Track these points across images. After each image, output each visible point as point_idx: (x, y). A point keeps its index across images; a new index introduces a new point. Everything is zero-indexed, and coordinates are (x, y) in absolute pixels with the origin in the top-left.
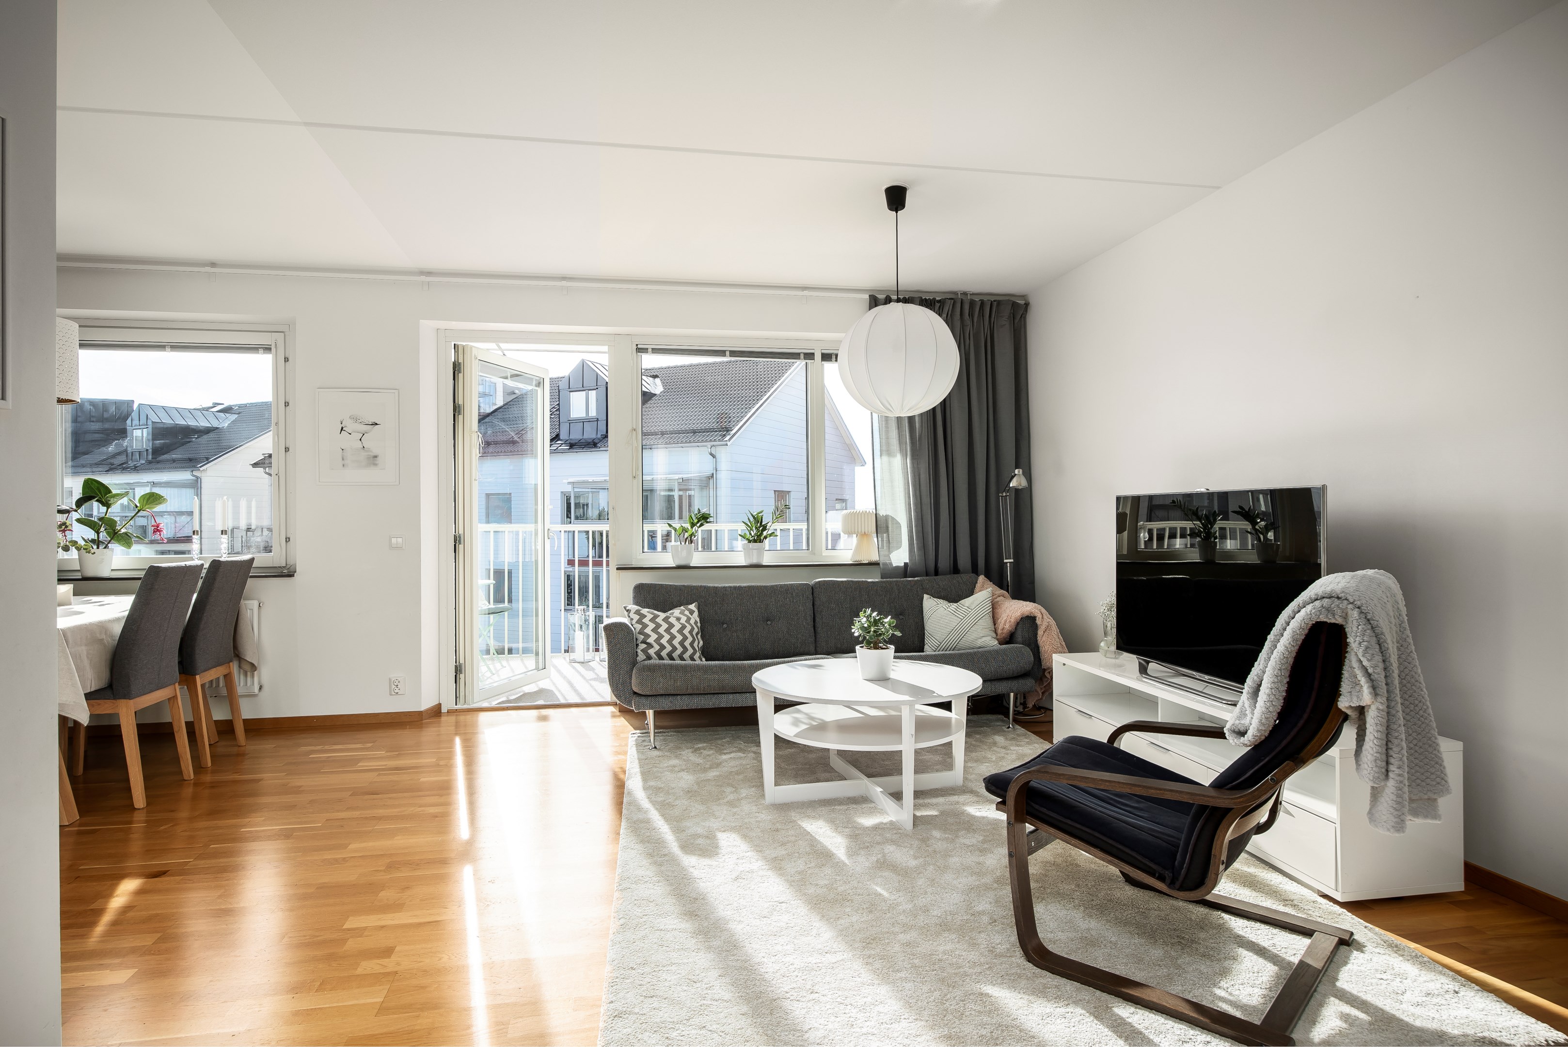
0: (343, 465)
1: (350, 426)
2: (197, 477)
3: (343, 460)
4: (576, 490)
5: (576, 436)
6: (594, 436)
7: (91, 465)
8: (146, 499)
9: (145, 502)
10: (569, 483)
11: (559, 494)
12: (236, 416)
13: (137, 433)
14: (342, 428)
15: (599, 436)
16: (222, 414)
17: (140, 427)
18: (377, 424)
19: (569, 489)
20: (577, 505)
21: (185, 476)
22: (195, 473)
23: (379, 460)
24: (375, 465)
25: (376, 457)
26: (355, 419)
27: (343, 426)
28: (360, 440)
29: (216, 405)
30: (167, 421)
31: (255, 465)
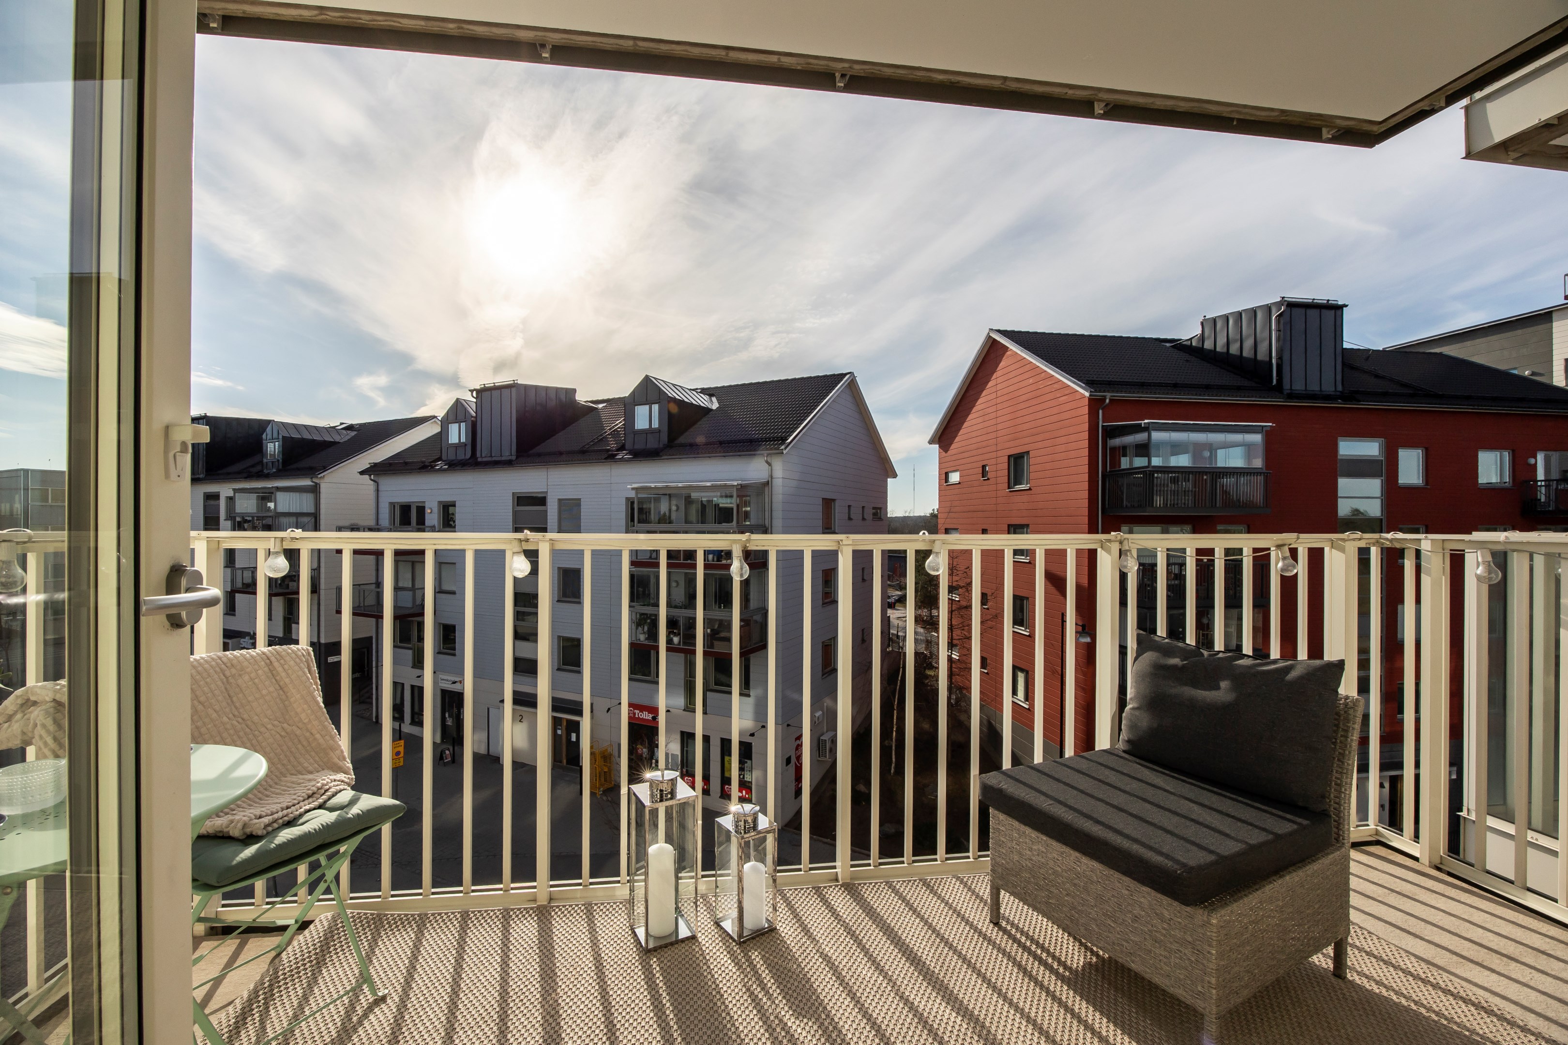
2: (316, 484)
4: (639, 496)
5: (639, 446)
6: (656, 446)
7: (235, 473)
10: (633, 489)
11: (624, 501)
12: (355, 433)
13: (270, 447)
15: (661, 446)
16: (344, 432)
17: (273, 440)
19: (632, 494)
20: (641, 510)
21: (306, 482)
22: (314, 480)
29: (341, 424)
30: (296, 435)
31: (362, 473)
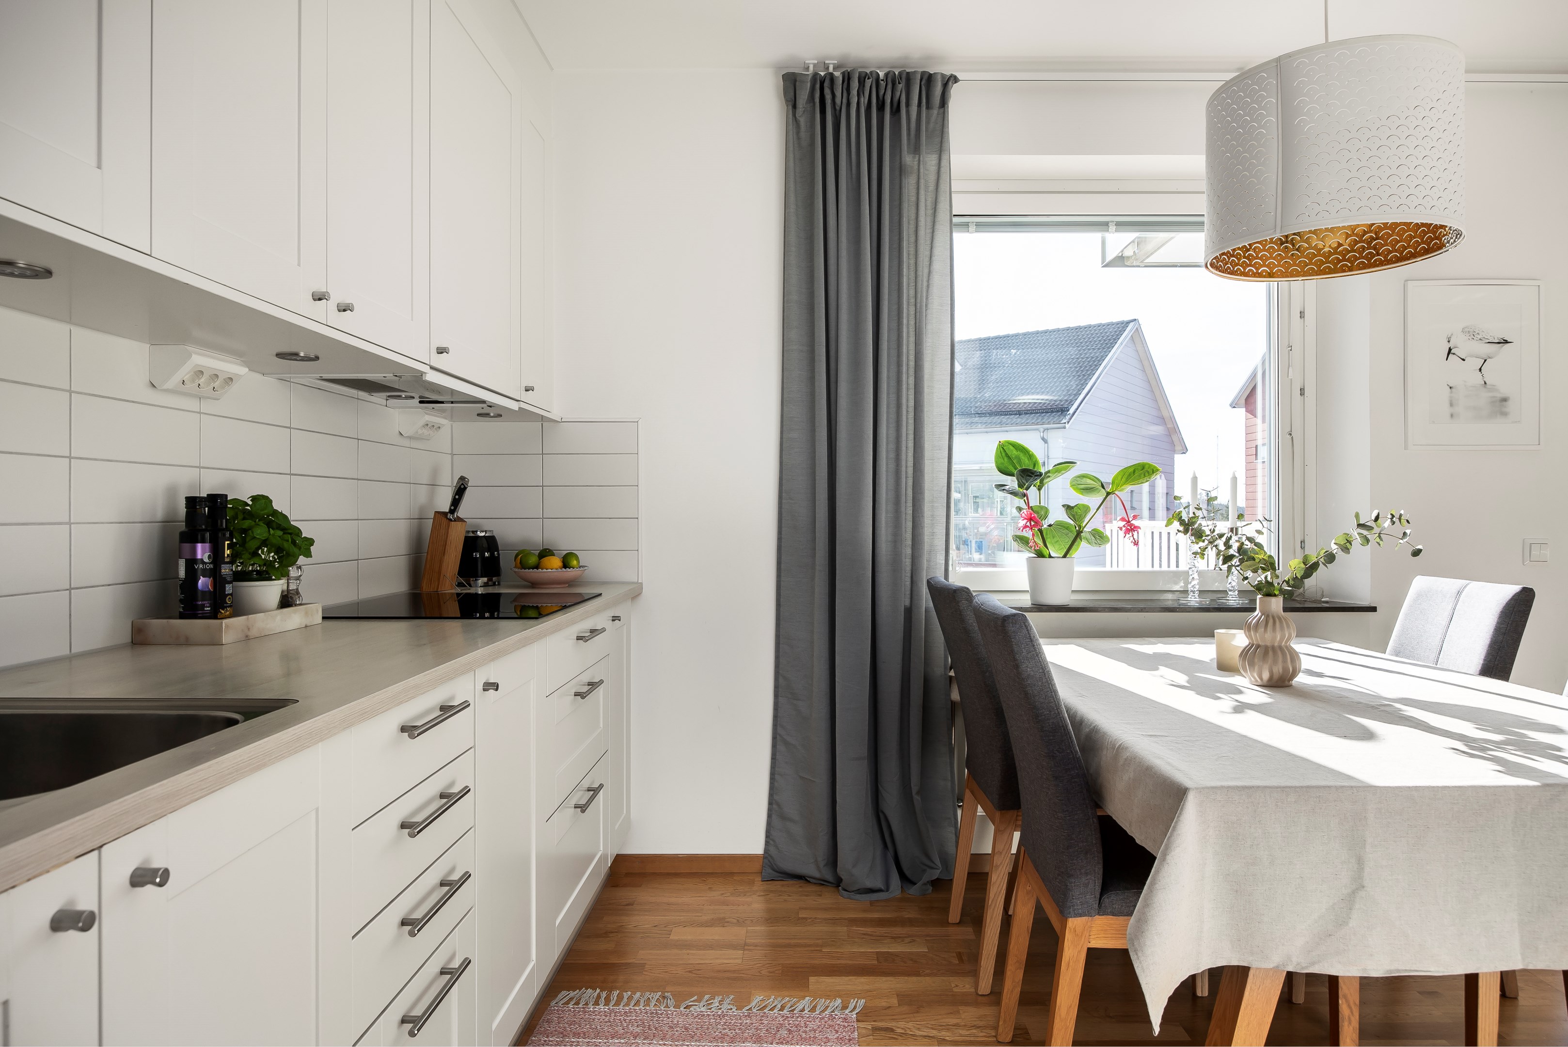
0: (1452, 416)
1: (1463, 346)
3: (1451, 405)
8: (1127, 474)
9: (1124, 479)
14: (1450, 350)
18: (1506, 342)
23: (1511, 406)
24: (1504, 414)
25: (1505, 400)
26: (1472, 334)
27: (1451, 345)
28: (1480, 370)
